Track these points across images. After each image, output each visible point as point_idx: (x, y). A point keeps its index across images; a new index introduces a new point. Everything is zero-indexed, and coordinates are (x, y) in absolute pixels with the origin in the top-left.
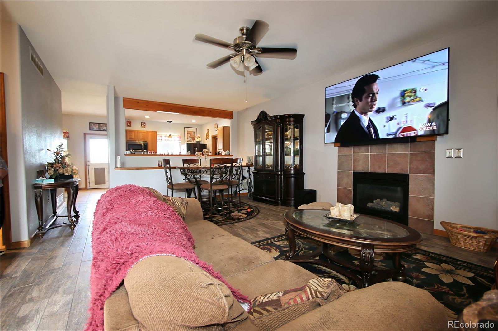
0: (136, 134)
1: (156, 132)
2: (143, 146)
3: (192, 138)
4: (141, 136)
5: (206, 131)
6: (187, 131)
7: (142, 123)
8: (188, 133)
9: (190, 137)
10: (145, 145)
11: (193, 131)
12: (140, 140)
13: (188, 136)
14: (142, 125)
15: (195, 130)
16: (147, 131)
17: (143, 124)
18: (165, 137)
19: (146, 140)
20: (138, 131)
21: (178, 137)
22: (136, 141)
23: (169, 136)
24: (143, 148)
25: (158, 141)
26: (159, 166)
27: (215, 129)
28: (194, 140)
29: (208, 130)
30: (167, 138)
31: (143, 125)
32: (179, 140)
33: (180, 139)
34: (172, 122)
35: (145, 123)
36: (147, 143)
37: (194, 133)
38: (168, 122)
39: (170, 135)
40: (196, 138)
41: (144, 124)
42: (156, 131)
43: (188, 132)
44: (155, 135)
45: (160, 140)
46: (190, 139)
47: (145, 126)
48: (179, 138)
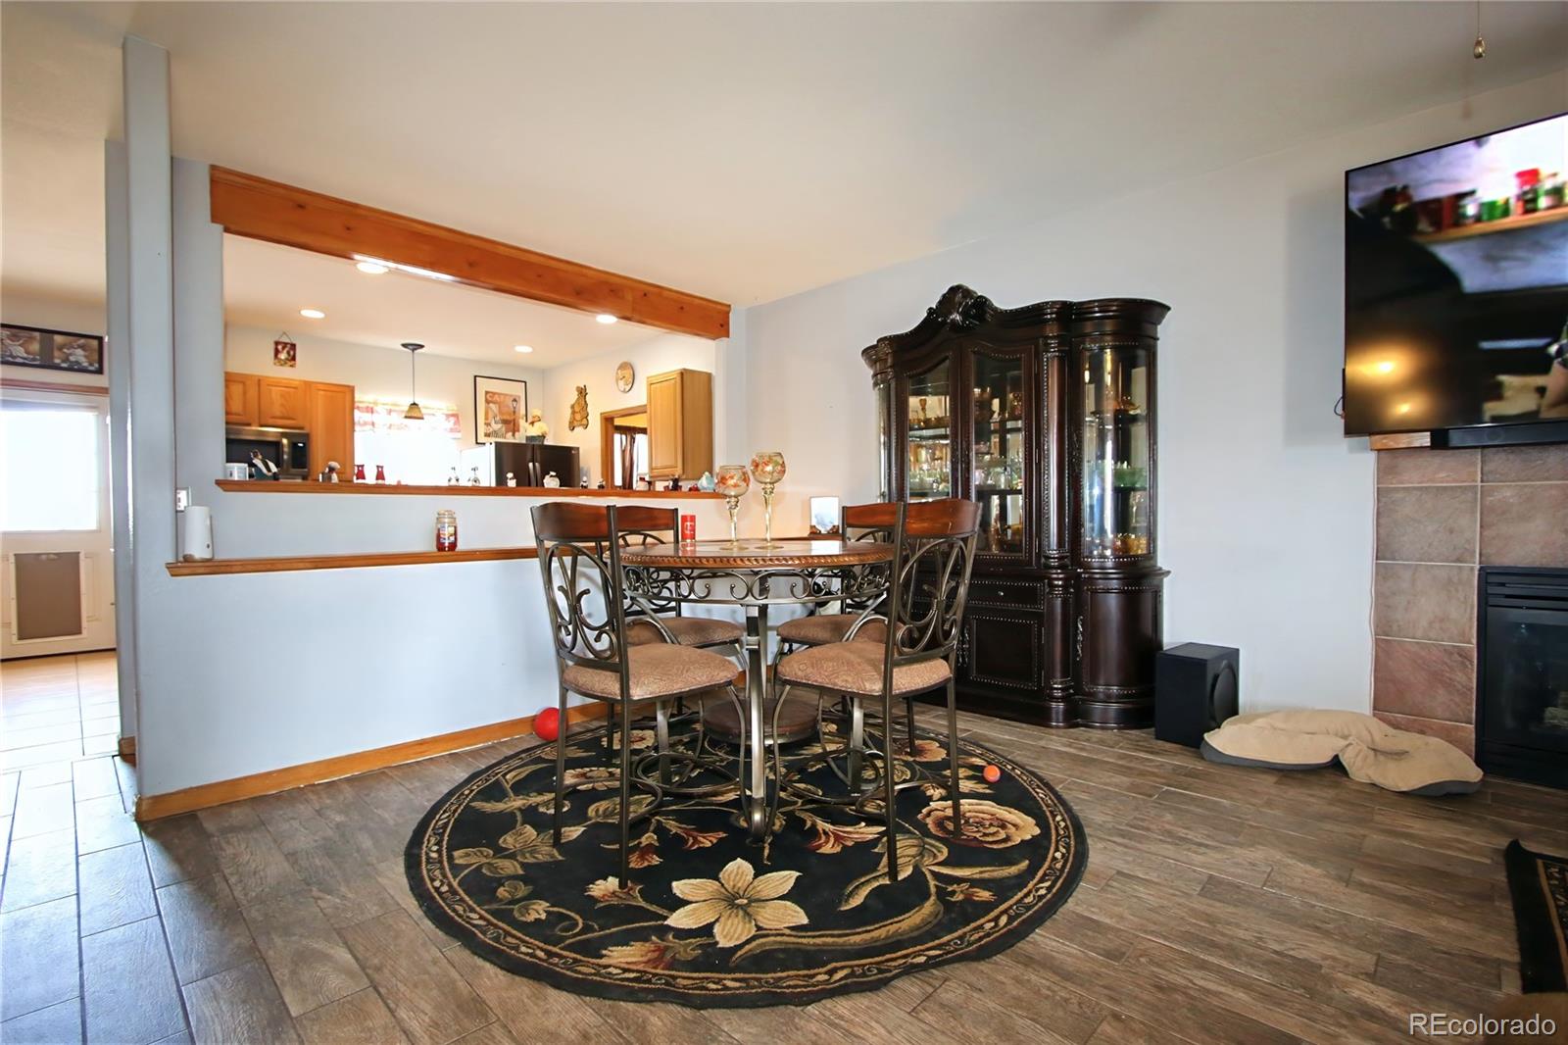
0: (252, 392)
1: (351, 390)
2: (286, 449)
3: (505, 422)
4: (275, 402)
5: (574, 396)
6: (487, 393)
7: (277, 343)
8: (487, 402)
9: (498, 418)
10: (293, 445)
11: (511, 396)
12: (271, 421)
13: (491, 415)
14: (277, 352)
15: (517, 390)
16: (306, 382)
17: (283, 348)
18: (390, 412)
19: (301, 424)
20: (259, 381)
21: (448, 416)
22: (249, 425)
23: (407, 408)
24: (285, 457)
25: (357, 428)
26: (441, 547)
27: (621, 383)
28: (515, 429)
29: (582, 392)
30: (397, 419)
31: (283, 356)
32: (452, 430)
33: (457, 422)
34: (422, 346)
35: (293, 346)
36: (306, 438)
37: (515, 400)
38: (404, 346)
39: (414, 404)
40: (522, 422)
41: (286, 351)
42: (351, 384)
43: (490, 398)
44: (342, 400)
45: (365, 424)
46: (496, 427)
47: (294, 358)
48: (452, 420)
